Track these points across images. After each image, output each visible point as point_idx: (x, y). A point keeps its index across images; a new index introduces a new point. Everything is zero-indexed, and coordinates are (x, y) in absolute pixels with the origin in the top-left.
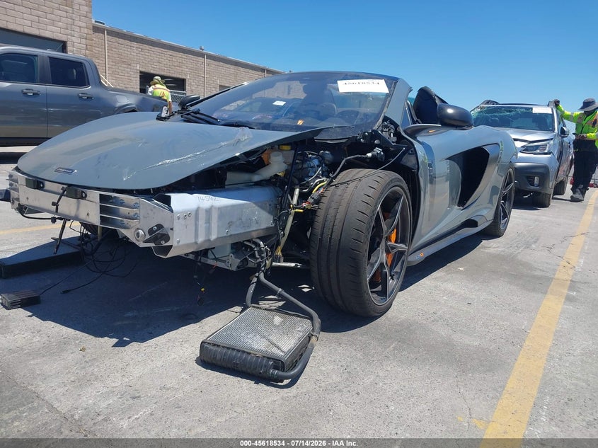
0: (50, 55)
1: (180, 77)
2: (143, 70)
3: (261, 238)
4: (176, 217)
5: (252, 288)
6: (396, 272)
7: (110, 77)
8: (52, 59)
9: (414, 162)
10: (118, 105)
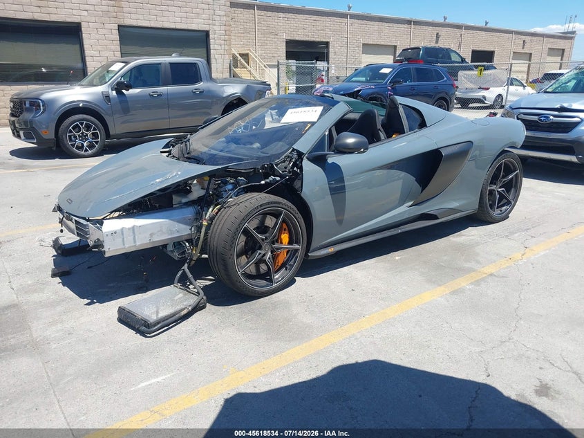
0: (171, 61)
1: (324, 40)
2: (289, 38)
3: (187, 241)
4: (105, 235)
5: (180, 273)
6: (290, 265)
7: (259, 49)
8: (172, 65)
9: (300, 185)
10: (225, 95)
